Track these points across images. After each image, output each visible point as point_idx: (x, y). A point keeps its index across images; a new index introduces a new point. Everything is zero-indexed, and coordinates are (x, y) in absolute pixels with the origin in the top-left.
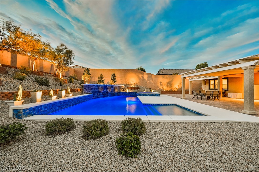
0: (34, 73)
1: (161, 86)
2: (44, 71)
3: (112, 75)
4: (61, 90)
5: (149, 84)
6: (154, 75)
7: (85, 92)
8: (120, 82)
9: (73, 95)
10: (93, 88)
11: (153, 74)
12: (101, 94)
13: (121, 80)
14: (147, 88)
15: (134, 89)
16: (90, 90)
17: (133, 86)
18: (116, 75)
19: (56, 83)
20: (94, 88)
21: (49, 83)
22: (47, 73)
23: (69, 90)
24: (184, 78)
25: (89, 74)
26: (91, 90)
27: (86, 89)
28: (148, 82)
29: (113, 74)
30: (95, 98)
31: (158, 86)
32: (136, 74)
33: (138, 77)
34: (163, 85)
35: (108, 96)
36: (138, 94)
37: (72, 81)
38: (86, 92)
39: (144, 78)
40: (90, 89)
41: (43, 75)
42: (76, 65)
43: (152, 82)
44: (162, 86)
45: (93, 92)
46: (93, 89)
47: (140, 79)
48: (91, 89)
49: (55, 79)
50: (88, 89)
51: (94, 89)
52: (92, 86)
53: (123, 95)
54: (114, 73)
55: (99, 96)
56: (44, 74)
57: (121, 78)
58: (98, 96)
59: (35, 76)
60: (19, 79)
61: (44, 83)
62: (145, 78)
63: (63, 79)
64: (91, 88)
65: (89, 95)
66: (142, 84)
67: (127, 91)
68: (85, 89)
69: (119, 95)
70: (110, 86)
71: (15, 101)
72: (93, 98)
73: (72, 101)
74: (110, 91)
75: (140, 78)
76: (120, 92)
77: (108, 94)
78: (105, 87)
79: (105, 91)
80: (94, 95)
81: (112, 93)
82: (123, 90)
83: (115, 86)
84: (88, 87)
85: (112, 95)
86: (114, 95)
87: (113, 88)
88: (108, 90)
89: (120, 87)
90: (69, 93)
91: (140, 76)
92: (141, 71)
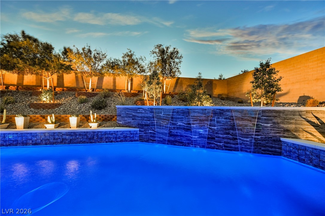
10: (140, 115)
16: (130, 120)
20: (143, 115)
26: (133, 119)
27: (122, 117)
30: (145, 141)
38: (121, 122)
40: (130, 117)
45: (139, 124)
46: (138, 117)
48: (134, 117)
50: (127, 117)
51: (141, 117)
55: (157, 137)
64: (134, 116)
76: (282, 139)
77: (196, 137)
78: (179, 115)
79: (180, 125)
80: (142, 131)
81: (219, 137)
82: (320, 132)
83: (242, 111)
84: (125, 112)
85: (221, 144)
86: (229, 145)
87: (226, 118)
88: (193, 124)
89: (281, 115)
90: (92, 121)
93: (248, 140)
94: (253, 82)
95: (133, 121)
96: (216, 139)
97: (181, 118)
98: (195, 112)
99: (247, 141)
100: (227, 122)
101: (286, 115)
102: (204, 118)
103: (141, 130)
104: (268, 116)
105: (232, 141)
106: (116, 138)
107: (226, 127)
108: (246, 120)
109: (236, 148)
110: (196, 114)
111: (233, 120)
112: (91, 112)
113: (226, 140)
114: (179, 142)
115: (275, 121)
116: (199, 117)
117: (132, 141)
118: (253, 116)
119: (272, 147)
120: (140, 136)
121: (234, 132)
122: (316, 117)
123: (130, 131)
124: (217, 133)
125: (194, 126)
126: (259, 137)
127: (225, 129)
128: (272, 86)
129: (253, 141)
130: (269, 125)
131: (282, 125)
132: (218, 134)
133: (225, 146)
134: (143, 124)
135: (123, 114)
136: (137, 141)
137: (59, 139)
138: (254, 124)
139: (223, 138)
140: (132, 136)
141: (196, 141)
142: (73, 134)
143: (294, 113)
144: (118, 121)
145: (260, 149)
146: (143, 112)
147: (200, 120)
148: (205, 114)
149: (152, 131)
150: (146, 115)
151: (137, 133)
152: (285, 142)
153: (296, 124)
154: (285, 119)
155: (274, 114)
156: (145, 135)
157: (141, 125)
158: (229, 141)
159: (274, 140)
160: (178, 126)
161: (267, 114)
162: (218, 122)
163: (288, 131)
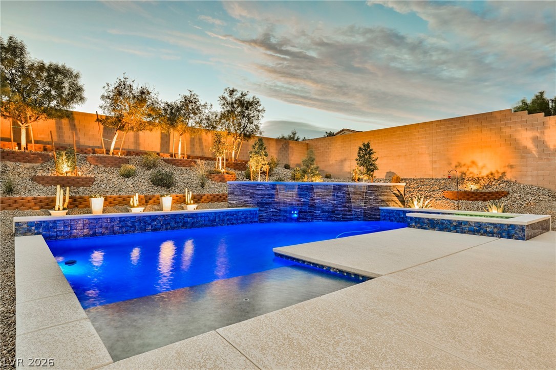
7: (232, 202)
10: (260, 192)
13: (435, 162)
16: (248, 199)
17: (472, 187)
20: (263, 192)
23: (188, 196)
26: (251, 198)
27: (236, 195)
30: (266, 221)
38: (234, 202)
39: (547, 146)
40: (246, 195)
45: (258, 203)
46: (257, 194)
48: (252, 196)
50: (242, 195)
51: (261, 195)
52: (255, 187)
53: (391, 220)
55: (279, 216)
60: (124, 176)
64: (251, 193)
66: (538, 177)
67: (416, 206)
68: (232, 194)
72: (260, 220)
75: (525, 148)
76: (380, 208)
77: (319, 212)
78: (303, 191)
79: (304, 201)
80: (262, 211)
81: (338, 210)
82: (400, 201)
83: (355, 187)
84: (240, 189)
85: (340, 216)
86: (346, 216)
87: (343, 193)
88: (317, 199)
89: (380, 189)
90: (189, 202)
91: (526, 137)
92: (529, 113)
93: (359, 210)
94: (357, 160)
95: (251, 199)
96: (336, 212)
97: (305, 194)
98: (317, 188)
99: (358, 212)
100: (344, 196)
101: (382, 189)
102: (326, 194)
103: (261, 209)
104: (372, 190)
105: (348, 213)
106: (237, 219)
107: (343, 201)
108: (357, 194)
109: (350, 218)
110: (318, 190)
111: (349, 194)
112: (187, 190)
113: (343, 212)
114: (303, 219)
115: (376, 194)
116: (322, 192)
117: (251, 222)
118: (363, 190)
119: (375, 215)
120: (259, 216)
121: (349, 205)
122: (398, 191)
123: (250, 211)
124: (336, 207)
125: (317, 201)
126: (366, 208)
127: (343, 202)
128: (371, 165)
129: (363, 211)
130: (372, 197)
131: (380, 197)
132: (338, 207)
133: (343, 218)
134: (263, 203)
135: (237, 191)
136: (257, 222)
137: (181, 222)
138: (363, 197)
139: (341, 211)
140: (252, 216)
141: (319, 215)
142: (194, 216)
143: (387, 187)
144: (230, 200)
145: (367, 217)
146: (264, 189)
147: (323, 196)
148: (326, 189)
149: (274, 210)
150: (267, 192)
151: (256, 214)
152: (382, 210)
153: (388, 196)
154: (382, 192)
155: (376, 189)
156: (265, 214)
157: (260, 203)
158: (346, 213)
159: (375, 209)
160: (302, 203)
161: (371, 189)
162: (337, 197)
163: (383, 201)
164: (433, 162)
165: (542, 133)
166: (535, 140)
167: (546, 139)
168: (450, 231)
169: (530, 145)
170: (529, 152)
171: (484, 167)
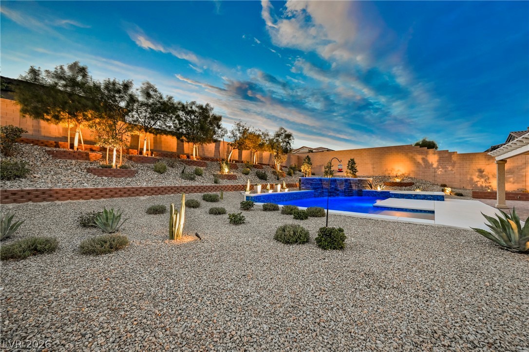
0: (255, 166)
1: (483, 180)
2: (264, 163)
3: (349, 162)
4: (277, 185)
5: (443, 175)
6: (458, 153)
8: (372, 173)
9: (289, 191)
11: (454, 152)
12: (326, 192)
13: (375, 168)
14: (436, 183)
15: (398, 186)
16: (309, 186)
17: (398, 180)
18: (356, 161)
19: (273, 177)
21: (267, 177)
22: (266, 165)
23: (284, 185)
24: (501, 162)
25: (309, 164)
26: (311, 185)
27: (305, 184)
28: (440, 172)
29: (351, 160)
31: (472, 179)
32: (406, 154)
33: (413, 160)
34: (490, 176)
35: (338, 195)
36: (392, 194)
37: (291, 173)
38: (304, 187)
39: (428, 162)
40: (309, 184)
41: (262, 168)
42: (303, 147)
43: (452, 170)
44: (485, 180)
47: (417, 164)
49: (273, 172)
50: (307, 184)
51: (315, 184)
54: (352, 158)
56: (264, 166)
57: (373, 164)
58: (322, 194)
59: (256, 170)
60: (245, 174)
61: (263, 177)
62: (430, 163)
63: (280, 171)
64: (312, 182)
65: (308, 192)
66: (424, 176)
67: (379, 189)
68: (303, 183)
69: (362, 196)
70: (341, 180)
71: (246, 191)
72: (313, 196)
73: (286, 196)
74: (342, 187)
75: (419, 162)
76: (363, 190)
77: (338, 192)
78: (332, 182)
79: (332, 187)
88: (338, 186)
91: (419, 158)
92: (420, 147)
97: (333, 184)
98: (338, 181)
99: (355, 192)
105: (351, 193)
107: (348, 187)
111: (350, 184)
113: (349, 192)
121: (351, 189)
131: (362, 185)
134: (316, 188)
135: (305, 182)
144: (302, 187)
147: (340, 184)
149: (320, 191)
150: (318, 183)
154: (363, 183)
155: (360, 181)
156: (317, 193)
162: (346, 185)
163: (364, 187)
164: (373, 168)
165: (426, 156)
166: (423, 159)
167: (428, 159)
168: (411, 199)
169: (421, 161)
170: (420, 164)
171: (399, 171)
